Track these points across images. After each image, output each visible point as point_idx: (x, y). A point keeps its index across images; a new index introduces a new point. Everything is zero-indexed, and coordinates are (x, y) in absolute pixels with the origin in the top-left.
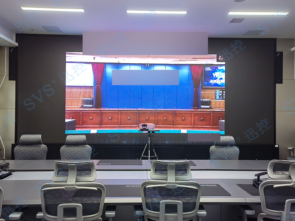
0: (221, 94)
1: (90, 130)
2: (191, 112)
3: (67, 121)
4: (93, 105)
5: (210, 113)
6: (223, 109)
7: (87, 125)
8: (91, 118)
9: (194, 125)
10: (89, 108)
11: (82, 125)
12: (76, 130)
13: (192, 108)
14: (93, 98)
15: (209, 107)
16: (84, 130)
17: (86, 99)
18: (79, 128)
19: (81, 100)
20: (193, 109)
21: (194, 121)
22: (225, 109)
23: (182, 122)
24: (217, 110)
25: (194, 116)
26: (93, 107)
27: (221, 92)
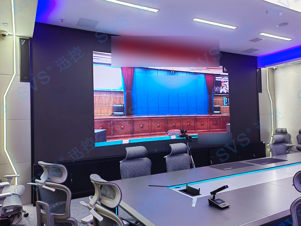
1: (122, 141)
2: (207, 117)
3: (96, 131)
4: (124, 113)
5: (220, 118)
6: (228, 114)
7: (119, 135)
8: (122, 127)
9: (210, 129)
10: (120, 116)
11: (113, 135)
12: (107, 141)
13: (207, 114)
14: (124, 105)
16: (115, 141)
17: (116, 105)
18: (110, 139)
19: (111, 107)
20: (209, 114)
21: (209, 126)
22: (230, 114)
23: (201, 127)
24: (225, 115)
25: (210, 121)
26: (124, 115)
27: (227, 99)
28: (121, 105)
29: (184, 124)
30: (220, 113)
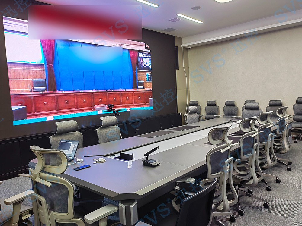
0: (149, 77)
1: (46, 118)
2: (132, 92)
3: (14, 108)
4: (46, 88)
5: (144, 93)
6: (151, 89)
7: (42, 111)
8: (45, 103)
9: (135, 103)
10: (41, 91)
11: (35, 111)
12: (28, 119)
13: (132, 89)
14: (45, 79)
15: (142, 87)
16: (38, 118)
17: (36, 80)
18: (31, 116)
19: (30, 82)
20: (133, 89)
21: (134, 100)
22: (152, 89)
23: (126, 101)
24: (148, 90)
25: (134, 96)
26: (46, 90)
27: (149, 75)
28: (42, 80)
29: (111, 99)
30: (143, 89)
